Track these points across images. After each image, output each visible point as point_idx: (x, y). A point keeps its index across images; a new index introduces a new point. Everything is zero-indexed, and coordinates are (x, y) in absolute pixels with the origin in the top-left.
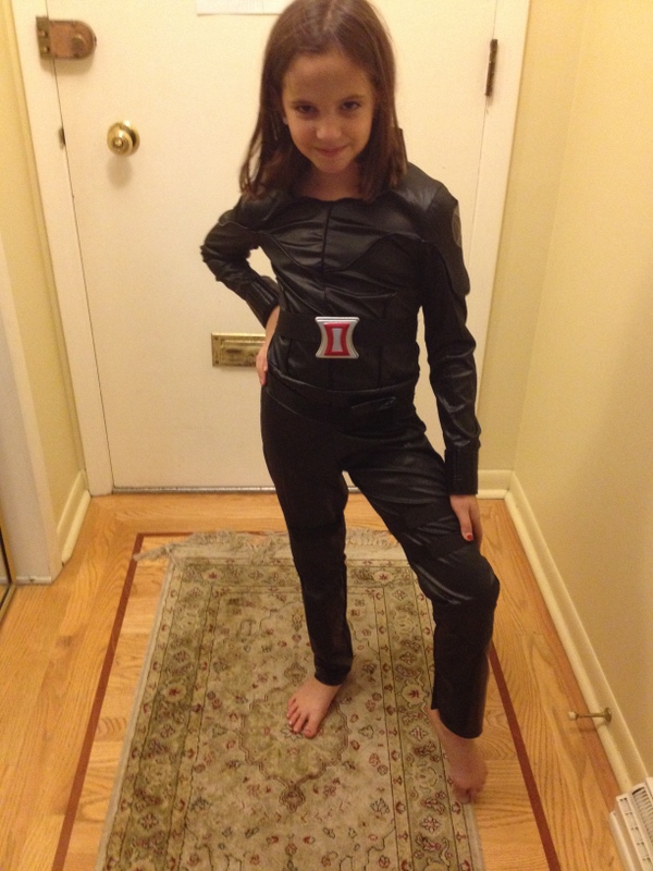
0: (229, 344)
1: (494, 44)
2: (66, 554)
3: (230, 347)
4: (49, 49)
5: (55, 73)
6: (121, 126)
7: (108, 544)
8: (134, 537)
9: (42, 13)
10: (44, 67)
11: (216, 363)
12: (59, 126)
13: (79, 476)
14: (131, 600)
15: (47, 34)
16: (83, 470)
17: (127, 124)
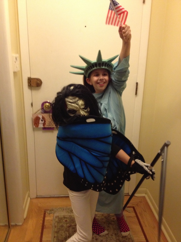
1: (137, 83)
2: (25, 216)
4: (31, 85)
7: (36, 213)
8: (43, 211)
9: (29, 76)
10: (29, 89)
12: (31, 102)
14: (44, 230)
15: (30, 81)
16: (29, 192)
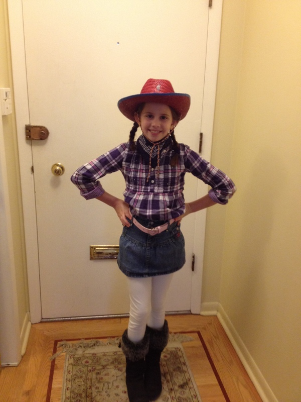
0: (98, 250)
1: (201, 135)
2: (23, 352)
3: (98, 251)
4: (30, 137)
5: (31, 145)
6: (58, 165)
7: (41, 346)
8: (53, 342)
9: (28, 123)
10: (27, 143)
11: (91, 258)
12: (31, 166)
13: (27, 314)
14: (55, 372)
15: (30, 131)
16: (28, 312)
17: (60, 164)
